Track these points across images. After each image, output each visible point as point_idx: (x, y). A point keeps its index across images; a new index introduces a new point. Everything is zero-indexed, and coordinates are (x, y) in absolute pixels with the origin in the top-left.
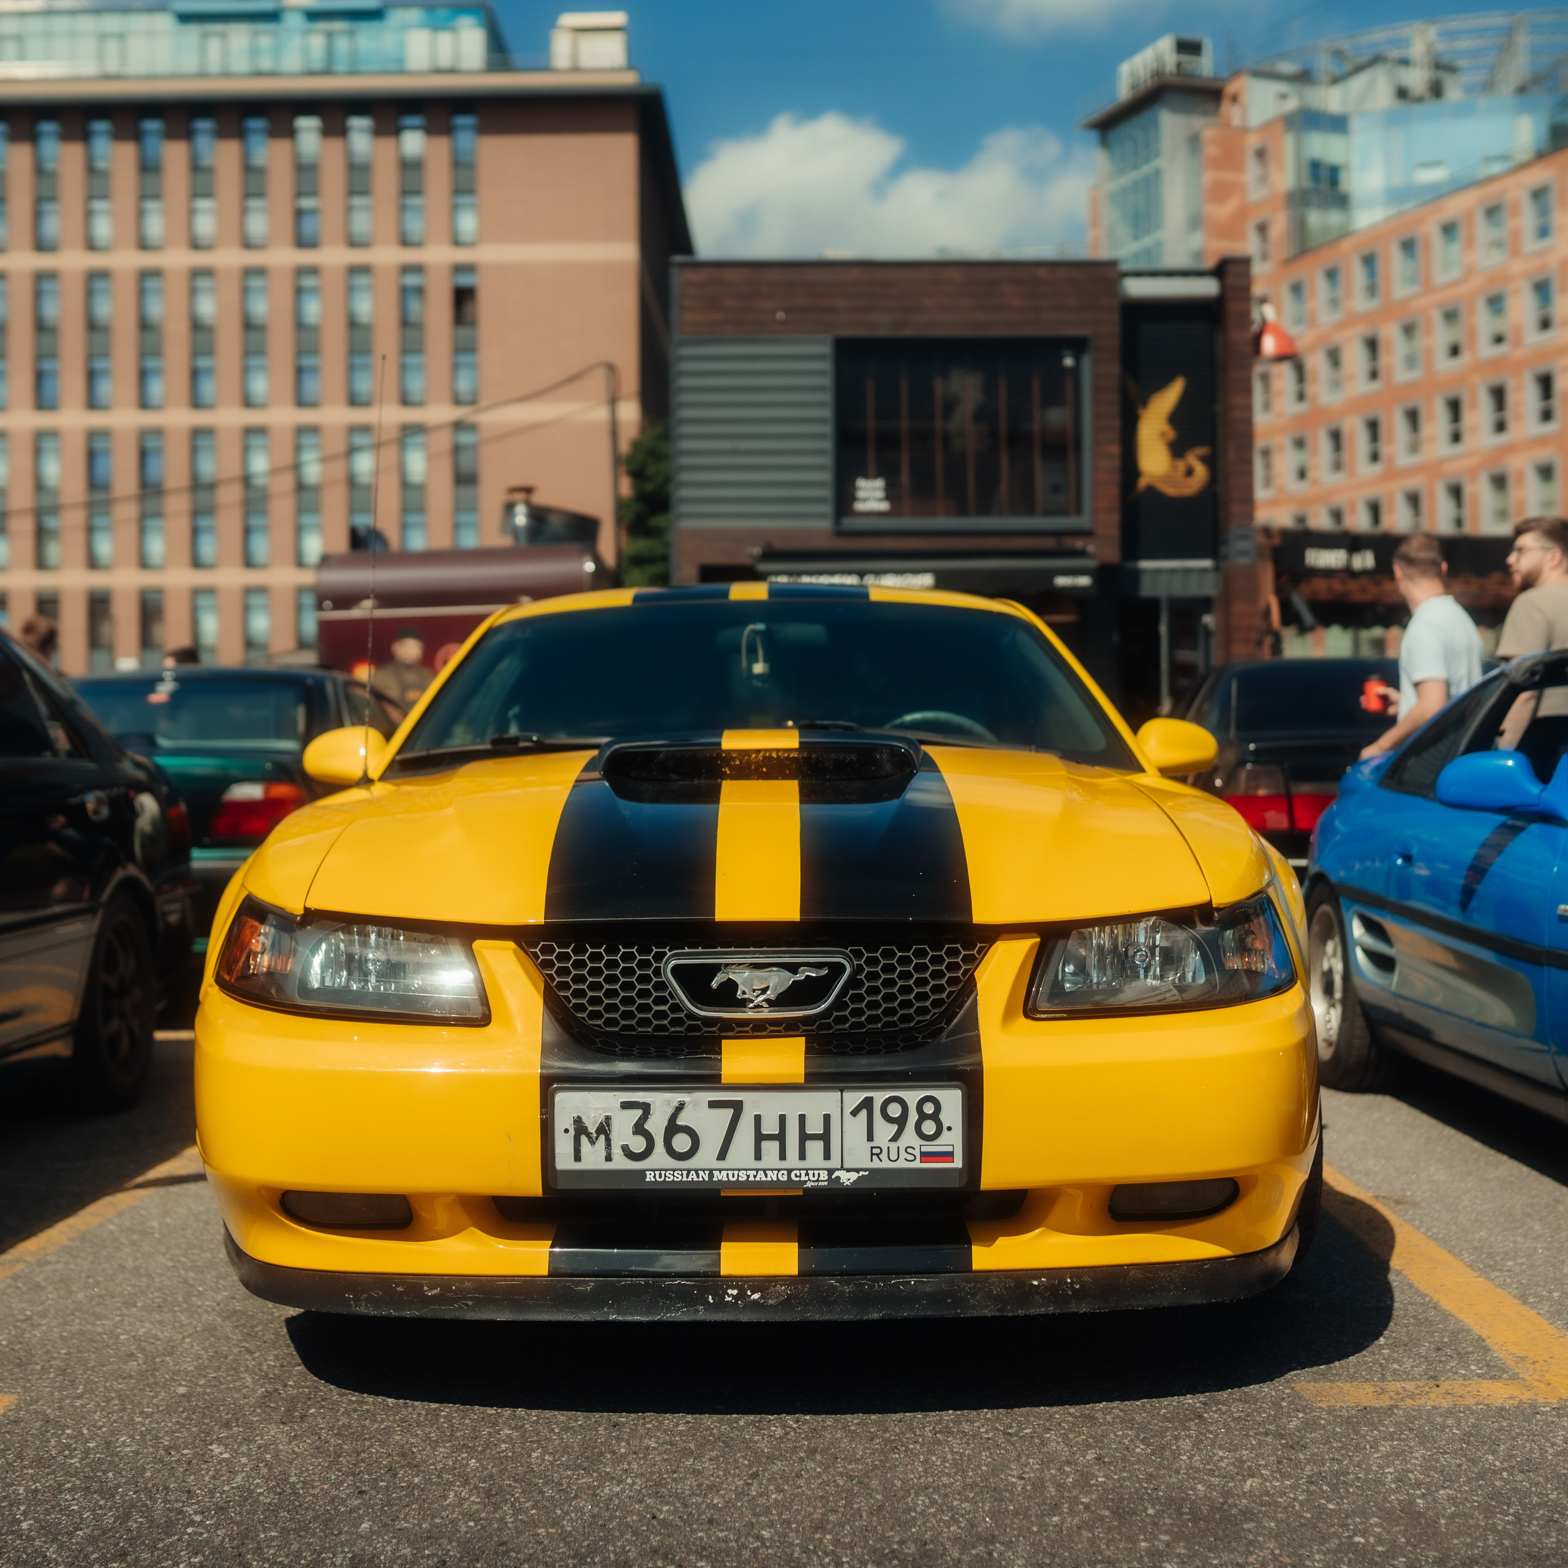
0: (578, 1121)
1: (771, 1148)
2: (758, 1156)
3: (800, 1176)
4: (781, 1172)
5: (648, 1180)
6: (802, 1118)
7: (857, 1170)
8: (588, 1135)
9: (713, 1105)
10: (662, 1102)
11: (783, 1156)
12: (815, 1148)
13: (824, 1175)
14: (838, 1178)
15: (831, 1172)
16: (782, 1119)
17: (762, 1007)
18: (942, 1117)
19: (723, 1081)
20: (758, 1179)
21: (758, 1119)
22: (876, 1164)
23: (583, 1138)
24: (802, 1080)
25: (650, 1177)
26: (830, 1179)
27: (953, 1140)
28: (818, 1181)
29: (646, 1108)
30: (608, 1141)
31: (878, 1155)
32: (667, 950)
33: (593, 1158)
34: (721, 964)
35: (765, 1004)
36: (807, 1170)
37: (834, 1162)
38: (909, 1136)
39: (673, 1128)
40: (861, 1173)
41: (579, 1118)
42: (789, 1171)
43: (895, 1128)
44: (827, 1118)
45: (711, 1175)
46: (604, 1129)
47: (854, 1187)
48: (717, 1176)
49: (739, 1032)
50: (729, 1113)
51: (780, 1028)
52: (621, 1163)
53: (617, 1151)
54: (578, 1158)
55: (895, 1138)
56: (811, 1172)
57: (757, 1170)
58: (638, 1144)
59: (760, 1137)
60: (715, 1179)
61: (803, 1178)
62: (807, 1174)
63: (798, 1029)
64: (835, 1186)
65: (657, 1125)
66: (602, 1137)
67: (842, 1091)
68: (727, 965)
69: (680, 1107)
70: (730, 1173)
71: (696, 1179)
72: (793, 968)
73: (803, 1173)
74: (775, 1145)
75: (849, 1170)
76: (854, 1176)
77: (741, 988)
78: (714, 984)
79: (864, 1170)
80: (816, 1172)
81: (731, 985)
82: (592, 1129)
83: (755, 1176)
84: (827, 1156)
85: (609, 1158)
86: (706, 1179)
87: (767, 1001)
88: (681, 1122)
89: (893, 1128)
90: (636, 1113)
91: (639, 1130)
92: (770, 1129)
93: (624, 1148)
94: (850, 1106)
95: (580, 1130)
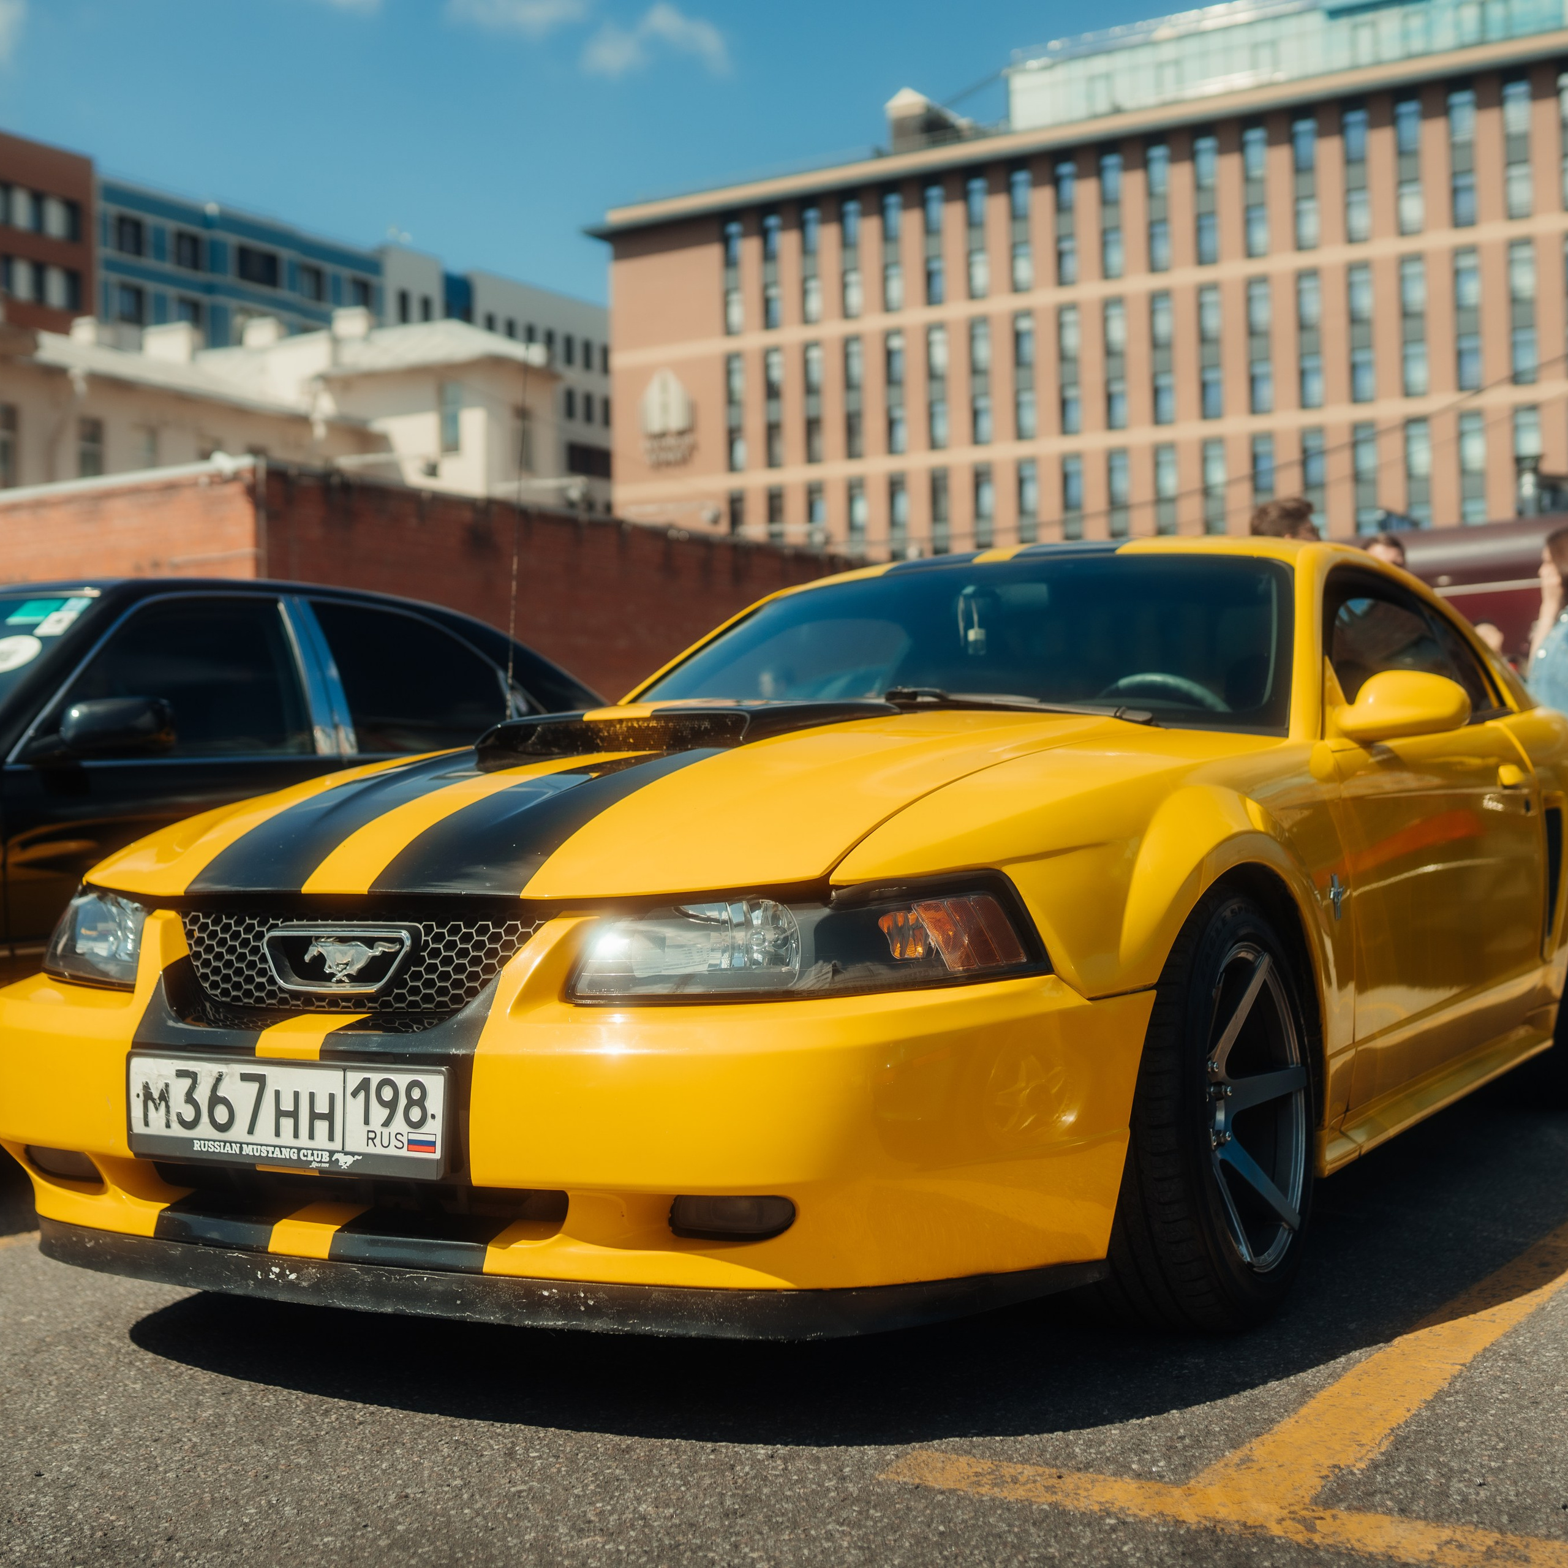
0: (146, 1087)
1: (287, 1124)
2: (277, 1134)
3: (307, 1156)
4: (293, 1150)
5: (195, 1149)
6: (312, 1096)
7: (353, 1154)
8: (153, 1100)
9: (245, 1077)
10: (206, 1070)
11: (296, 1135)
12: (322, 1127)
13: (326, 1158)
14: (337, 1160)
15: (332, 1153)
16: (296, 1095)
17: (344, 982)
18: (427, 1104)
19: (257, 1054)
20: (275, 1156)
21: (277, 1093)
22: (371, 1150)
23: (151, 1104)
24: (316, 1057)
25: (196, 1147)
26: (330, 1162)
27: (434, 1130)
28: (321, 1162)
29: (193, 1076)
30: (168, 1107)
31: (373, 1139)
32: (279, 922)
33: (157, 1125)
34: (311, 937)
35: (345, 979)
36: (313, 1150)
37: (337, 1145)
38: (399, 1123)
39: (215, 1100)
40: (356, 1157)
41: (147, 1083)
42: (299, 1149)
43: (387, 1112)
44: (332, 1097)
45: (241, 1149)
46: (164, 1096)
47: (349, 1171)
48: (247, 1150)
49: (318, 1007)
50: (255, 1086)
51: (349, 1004)
52: (177, 1131)
53: (173, 1118)
54: (147, 1124)
55: (386, 1123)
56: (315, 1152)
57: (275, 1146)
58: (189, 1114)
59: (280, 1114)
60: (244, 1153)
61: (310, 1158)
62: (312, 1155)
63: (364, 1006)
64: (334, 1169)
65: (202, 1095)
66: (163, 1104)
67: (344, 1070)
68: (318, 938)
69: (219, 1079)
70: (255, 1147)
71: (230, 1152)
72: (370, 942)
73: (310, 1152)
74: (290, 1121)
75: (346, 1153)
76: (350, 1160)
77: (328, 963)
78: (307, 958)
79: (359, 1154)
80: (320, 1153)
81: (320, 959)
82: (156, 1095)
83: (273, 1153)
84: (331, 1138)
85: (168, 1126)
86: (238, 1152)
87: (348, 976)
88: (220, 1093)
89: (386, 1112)
90: (187, 1082)
91: (190, 1099)
92: (287, 1105)
93: (179, 1115)
94: (351, 1087)
95: (148, 1096)
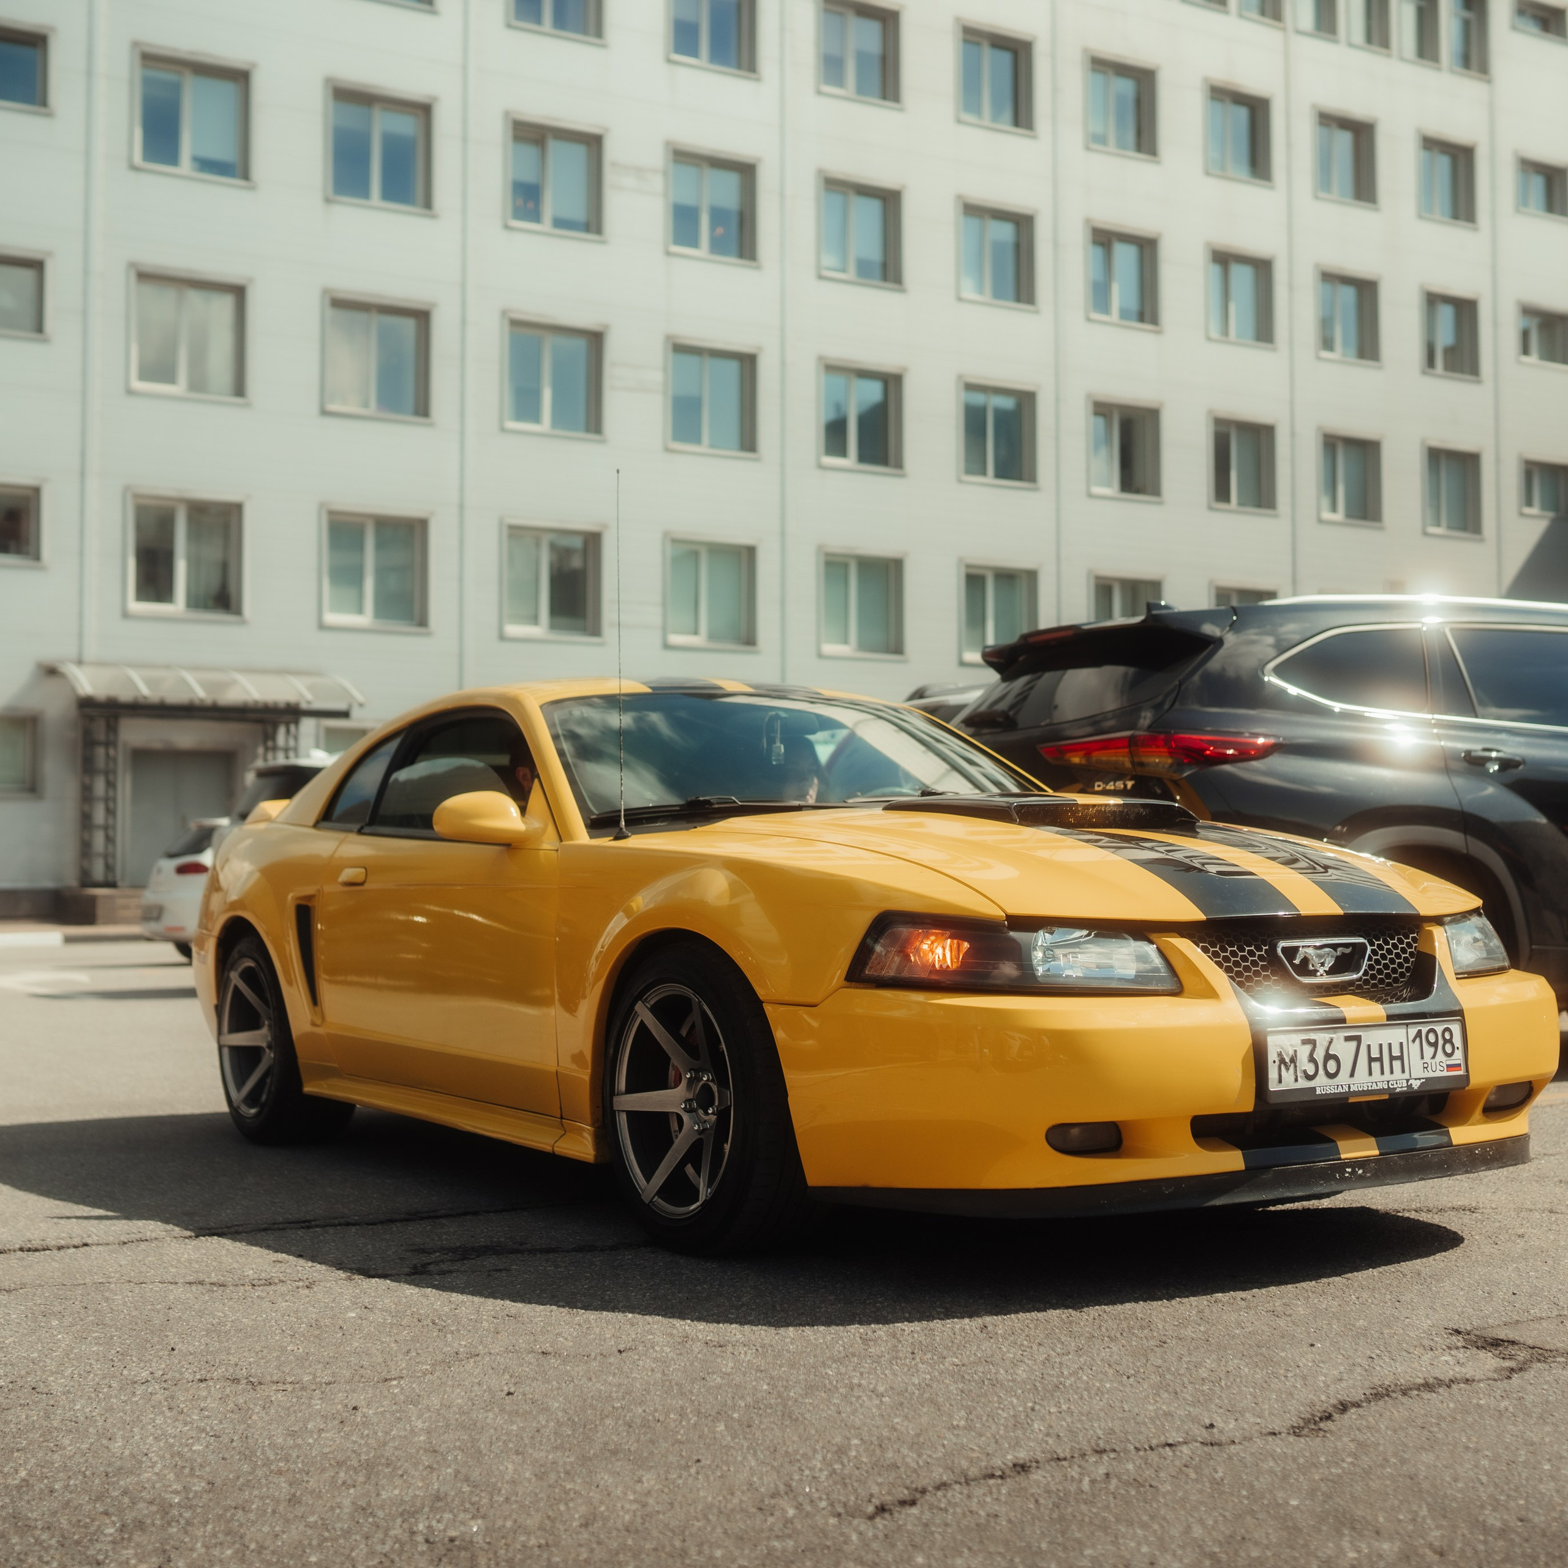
0: (1280, 1054)
1: (1376, 1067)
2: (1370, 1074)
3: (1391, 1085)
4: (1383, 1083)
5: (1317, 1093)
6: (1390, 1046)
7: (1420, 1079)
8: (1285, 1064)
9: (1346, 1039)
10: (1321, 1038)
11: (1382, 1073)
12: (1397, 1066)
13: (1404, 1084)
14: (1410, 1085)
15: (1407, 1081)
16: (1380, 1047)
18: (1453, 1041)
19: (1348, 1022)
20: (1372, 1088)
21: (1369, 1047)
22: (1426, 1075)
23: (1283, 1067)
24: (1386, 1021)
25: (1317, 1091)
26: (1406, 1086)
27: (1459, 1056)
28: (1400, 1087)
29: (1314, 1043)
30: (1295, 1067)
31: (1427, 1069)
33: (1288, 1081)
36: (1394, 1081)
37: (1407, 1075)
38: (1440, 1055)
39: (1328, 1057)
40: (1421, 1081)
41: (1280, 1052)
42: (1387, 1082)
44: (1401, 1045)
45: (1348, 1088)
46: (1293, 1060)
47: (1418, 1091)
48: (1351, 1088)
50: (1354, 1044)
52: (1303, 1083)
53: (1300, 1075)
54: (1280, 1081)
55: (1434, 1057)
56: (1396, 1082)
57: (1371, 1083)
58: (1311, 1069)
59: (1371, 1060)
60: (1350, 1090)
61: (1393, 1086)
62: (1394, 1084)
64: (1410, 1090)
65: (1319, 1055)
66: (1292, 1065)
67: (1406, 1026)
69: (1330, 1042)
70: (1358, 1085)
71: (1341, 1091)
74: (1378, 1065)
75: (1415, 1079)
76: (1417, 1083)
79: (1422, 1079)
80: (1399, 1082)
82: (1287, 1060)
83: (1370, 1087)
84: (1404, 1070)
85: (1296, 1080)
86: (1346, 1090)
88: (1331, 1052)
89: (1432, 1050)
90: (1308, 1048)
91: (1312, 1059)
92: (1375, 1054)
93: (1305, 1072)
94: (1411, 1037)
95: (1282, 1061)
